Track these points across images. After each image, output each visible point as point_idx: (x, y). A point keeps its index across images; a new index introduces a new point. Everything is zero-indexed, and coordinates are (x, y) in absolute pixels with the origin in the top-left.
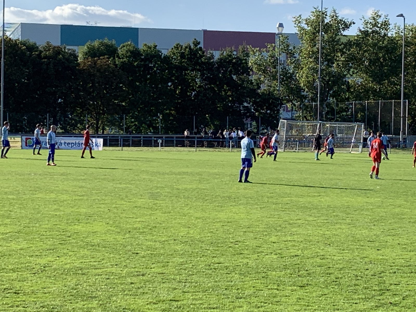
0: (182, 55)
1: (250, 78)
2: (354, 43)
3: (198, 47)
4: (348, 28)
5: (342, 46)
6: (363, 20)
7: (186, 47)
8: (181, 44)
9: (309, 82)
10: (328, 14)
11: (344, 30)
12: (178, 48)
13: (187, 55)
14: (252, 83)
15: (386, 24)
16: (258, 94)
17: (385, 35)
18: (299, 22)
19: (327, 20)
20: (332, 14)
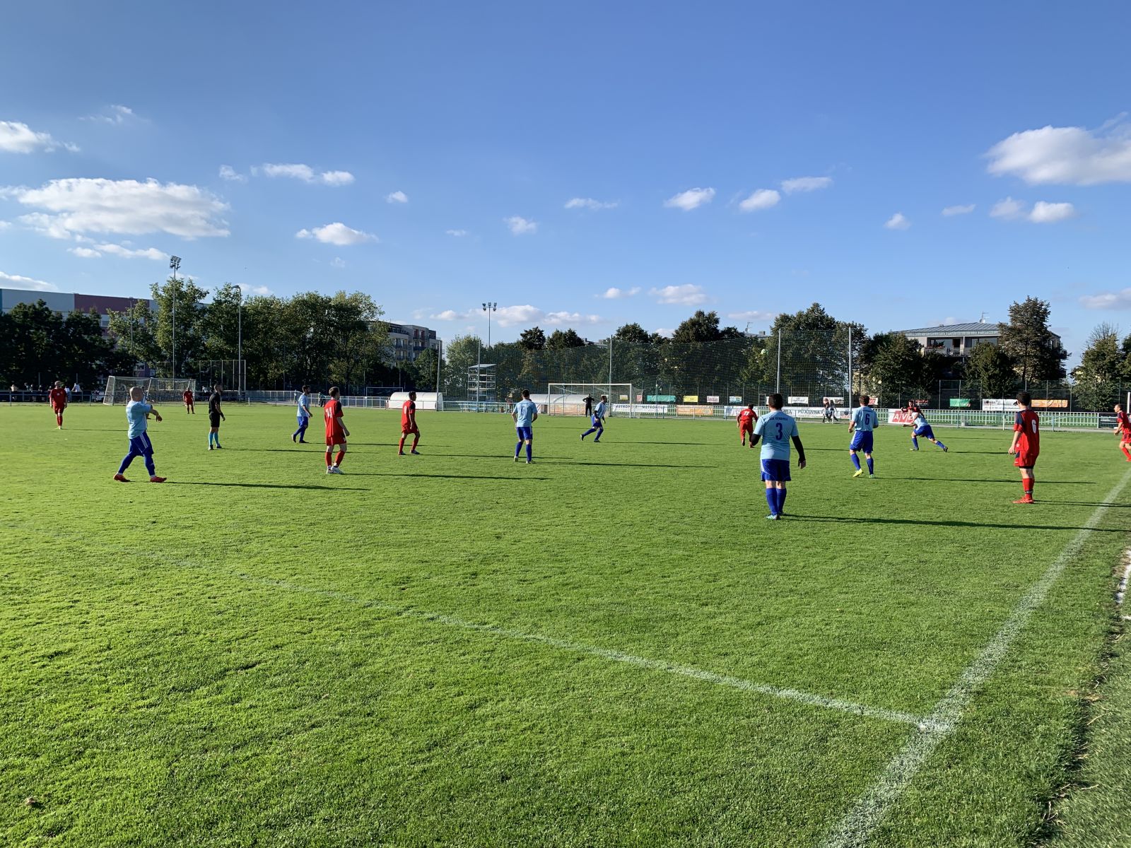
0: (25, 314)
1: (103, 338)
2: (208, 310)
3: (44, 307)
4: (204, 297)
5: (197, 312)
6: (216, 291)
7: (30, 307)
8: (25, 304)
9: (166, 343)
10: (185, 284)
11: (200, 298)
12: (20, 307)
13: (31, 314)
14: (105, 343)
15: (237, 296)
16: (112, 353)
17: (238, 304)
18: (156, 289)
19: (184, 289)
20: (189, 284)
